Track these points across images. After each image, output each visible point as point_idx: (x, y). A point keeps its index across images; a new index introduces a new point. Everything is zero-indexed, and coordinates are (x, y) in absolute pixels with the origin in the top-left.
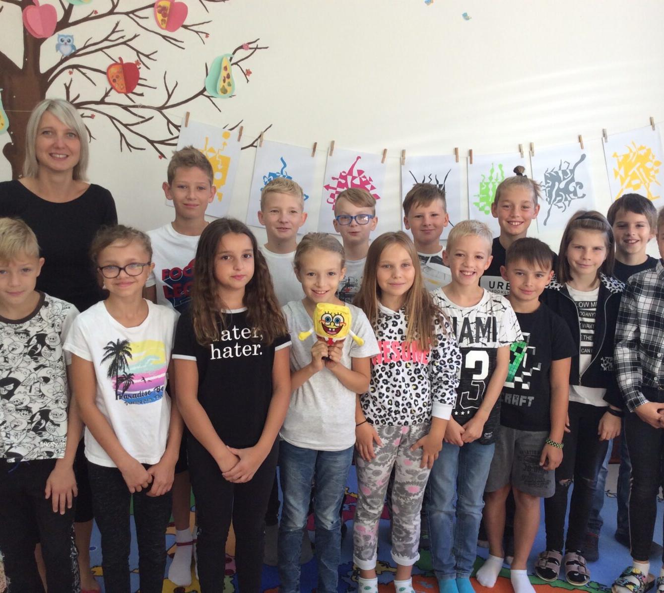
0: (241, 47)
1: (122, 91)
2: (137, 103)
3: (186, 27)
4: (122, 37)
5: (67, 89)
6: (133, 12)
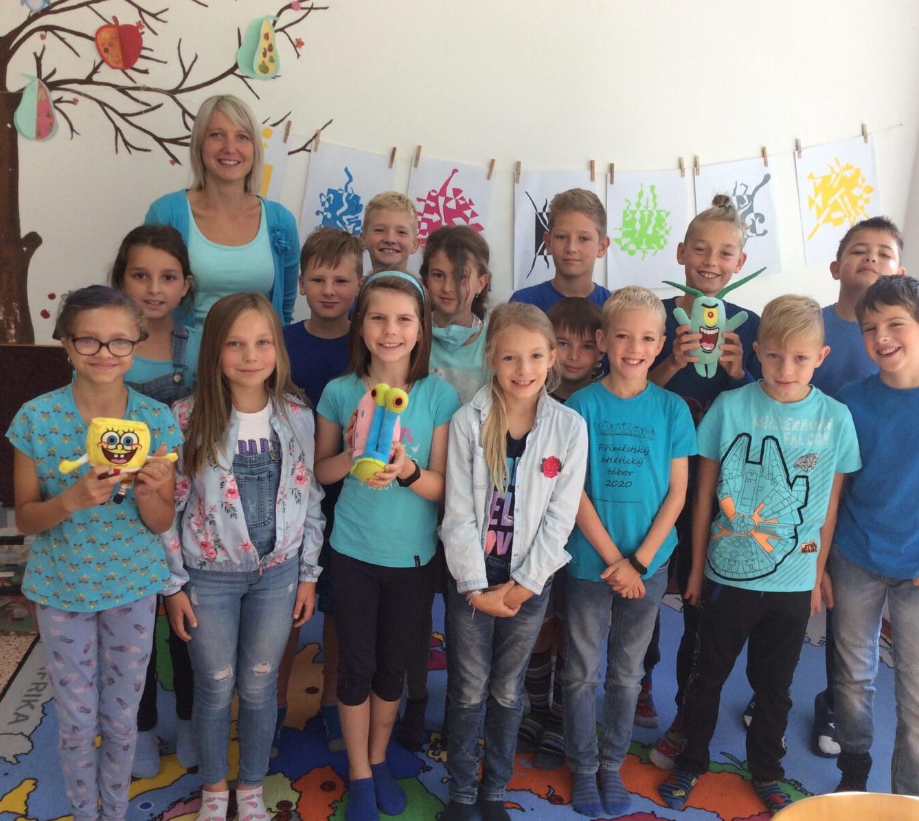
0: (289, 6)
1: (118, 66)
2: (139, 84)
5: (38, 60)
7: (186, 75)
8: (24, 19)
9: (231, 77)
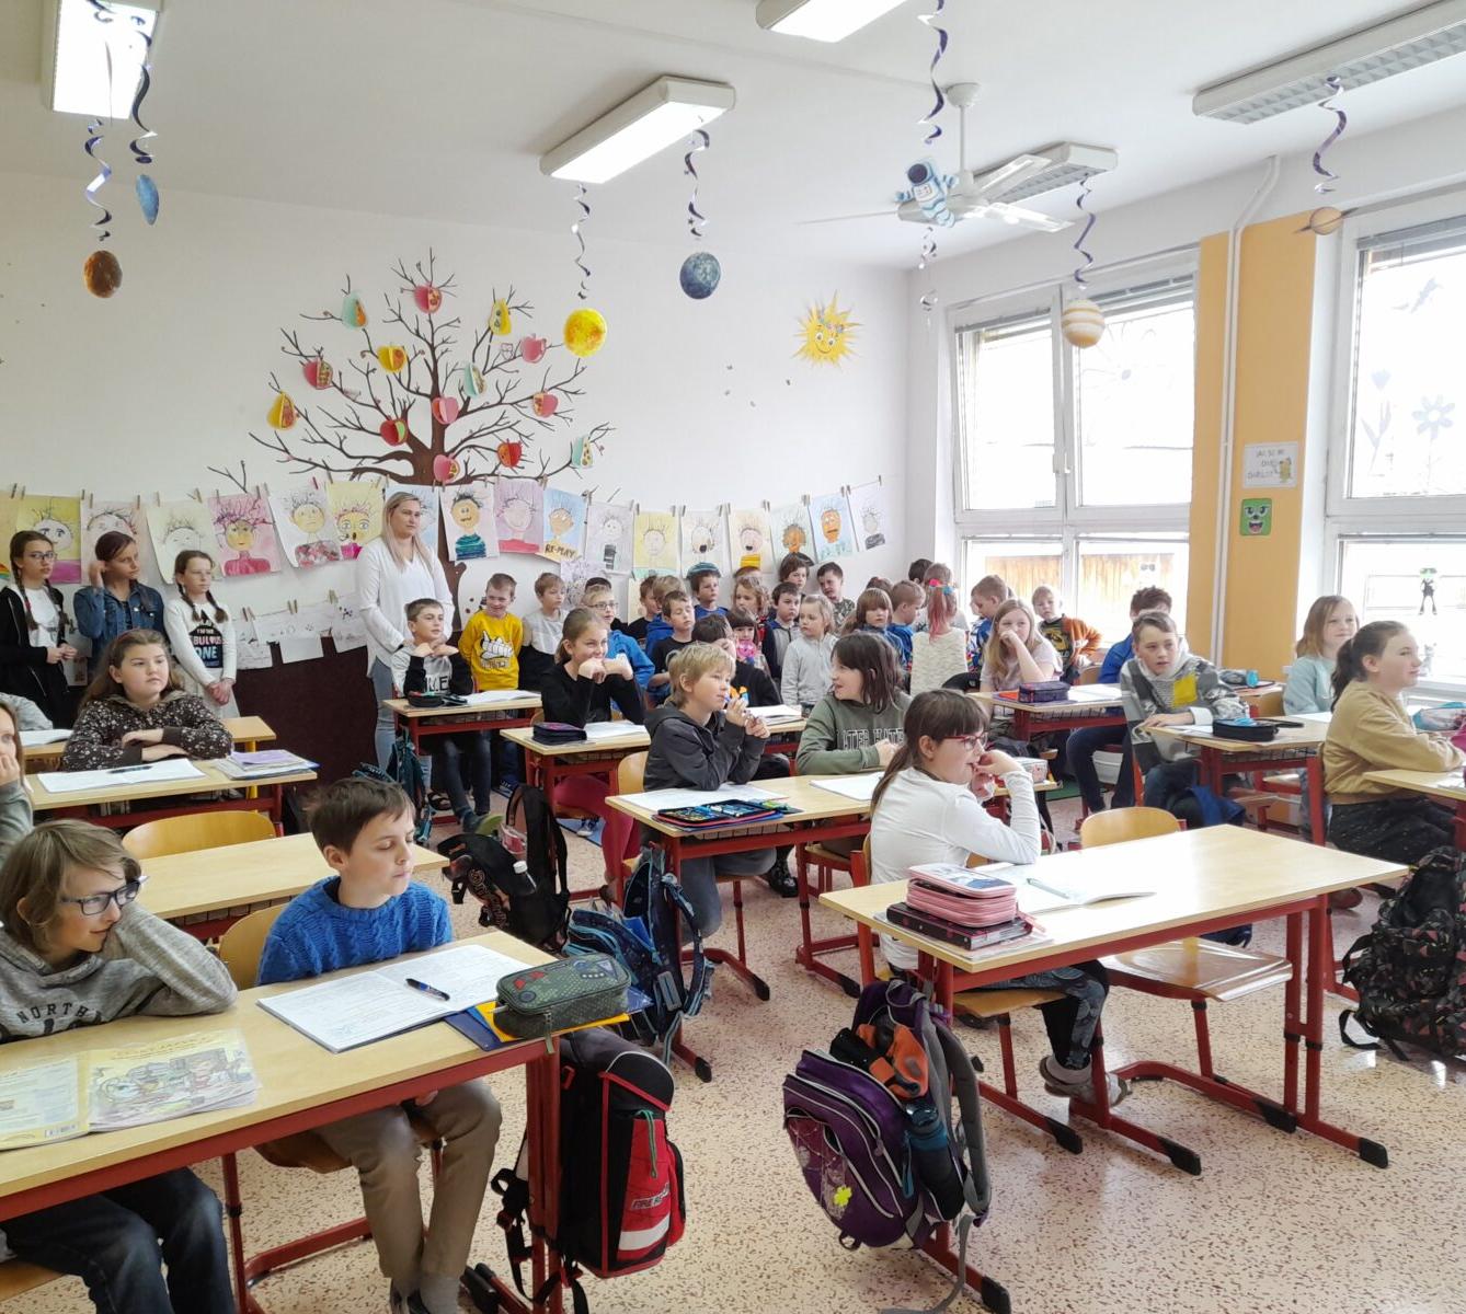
0: (596, 429)
1: (508, 465)
2: (520, 474)
3: (556, 414)
4: (508, 422)
5: (466, 463)
6: (516, 403)
7: (544, 468)
8: (459, 442)
9: (567, 468)
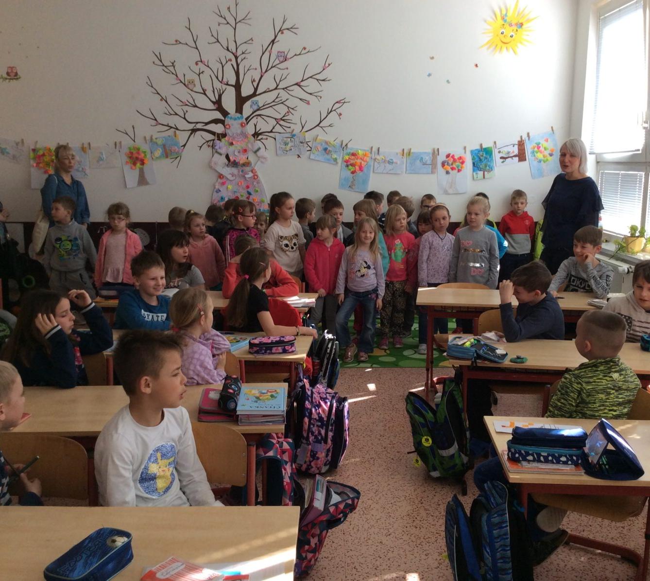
0: (337, 102)
4: (281, 100)
5: (255, 126)
6: (286, 88)
7: (303, 128)
8: (251, 113)
9: (318, 127)
